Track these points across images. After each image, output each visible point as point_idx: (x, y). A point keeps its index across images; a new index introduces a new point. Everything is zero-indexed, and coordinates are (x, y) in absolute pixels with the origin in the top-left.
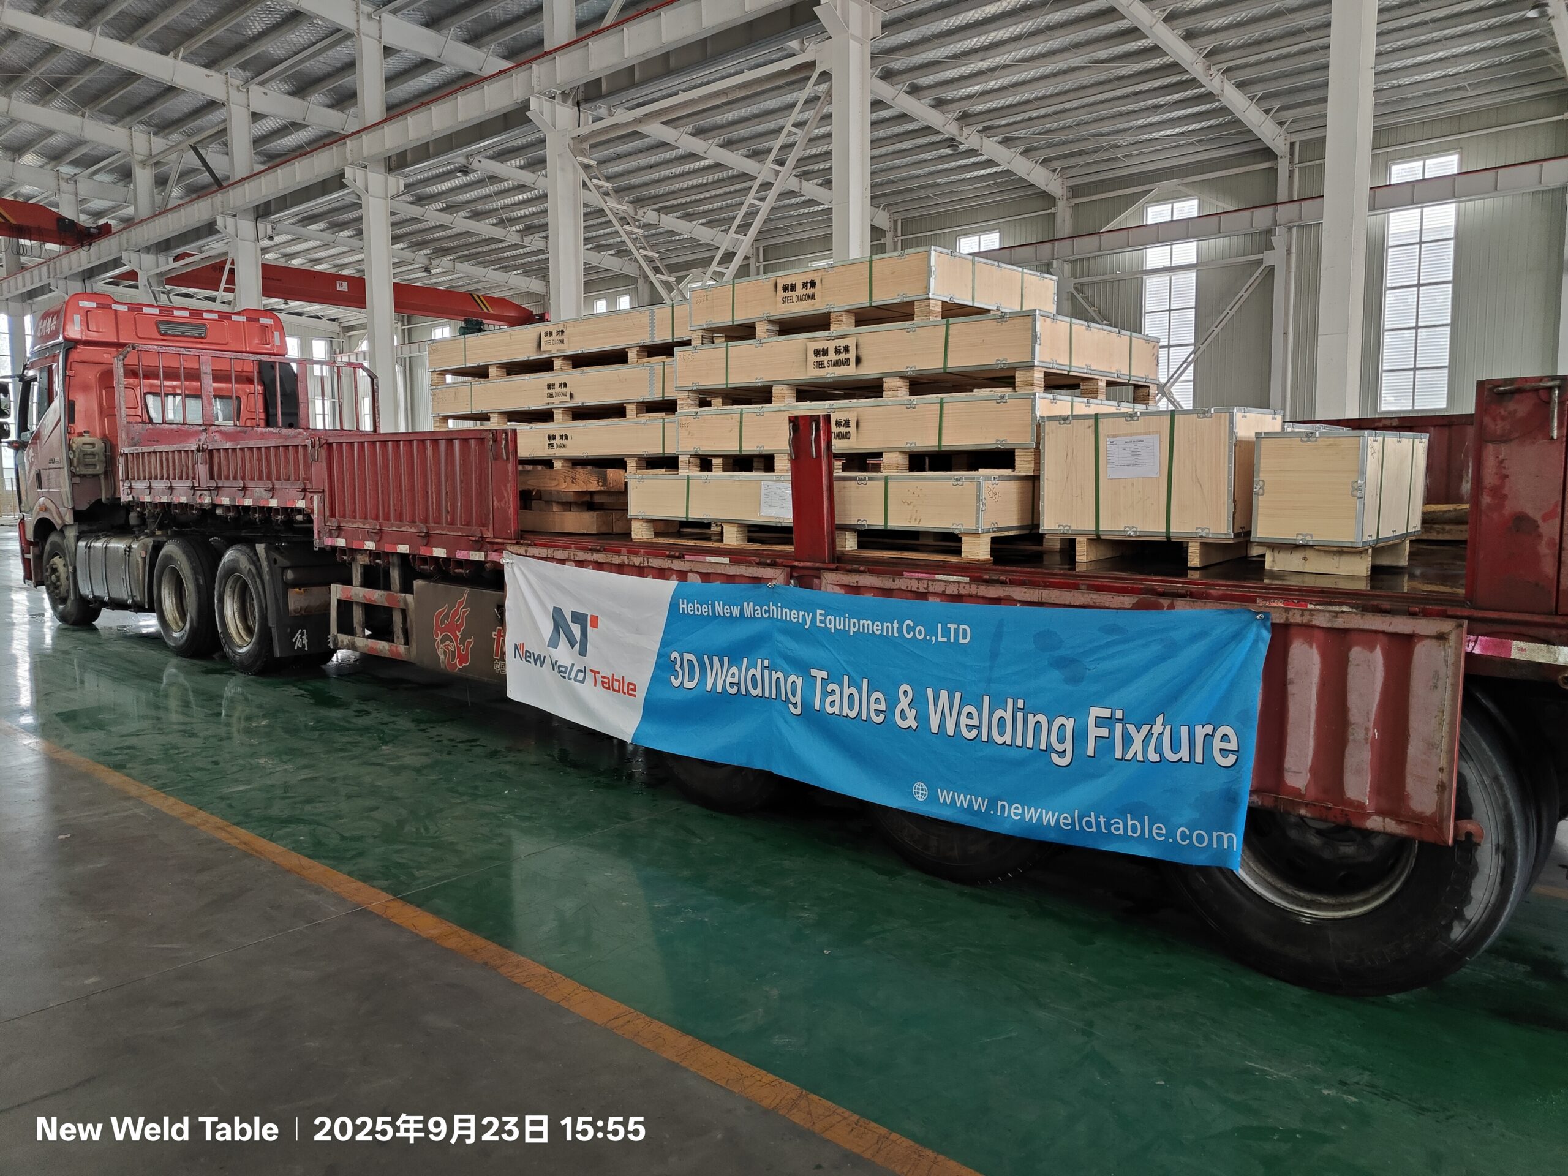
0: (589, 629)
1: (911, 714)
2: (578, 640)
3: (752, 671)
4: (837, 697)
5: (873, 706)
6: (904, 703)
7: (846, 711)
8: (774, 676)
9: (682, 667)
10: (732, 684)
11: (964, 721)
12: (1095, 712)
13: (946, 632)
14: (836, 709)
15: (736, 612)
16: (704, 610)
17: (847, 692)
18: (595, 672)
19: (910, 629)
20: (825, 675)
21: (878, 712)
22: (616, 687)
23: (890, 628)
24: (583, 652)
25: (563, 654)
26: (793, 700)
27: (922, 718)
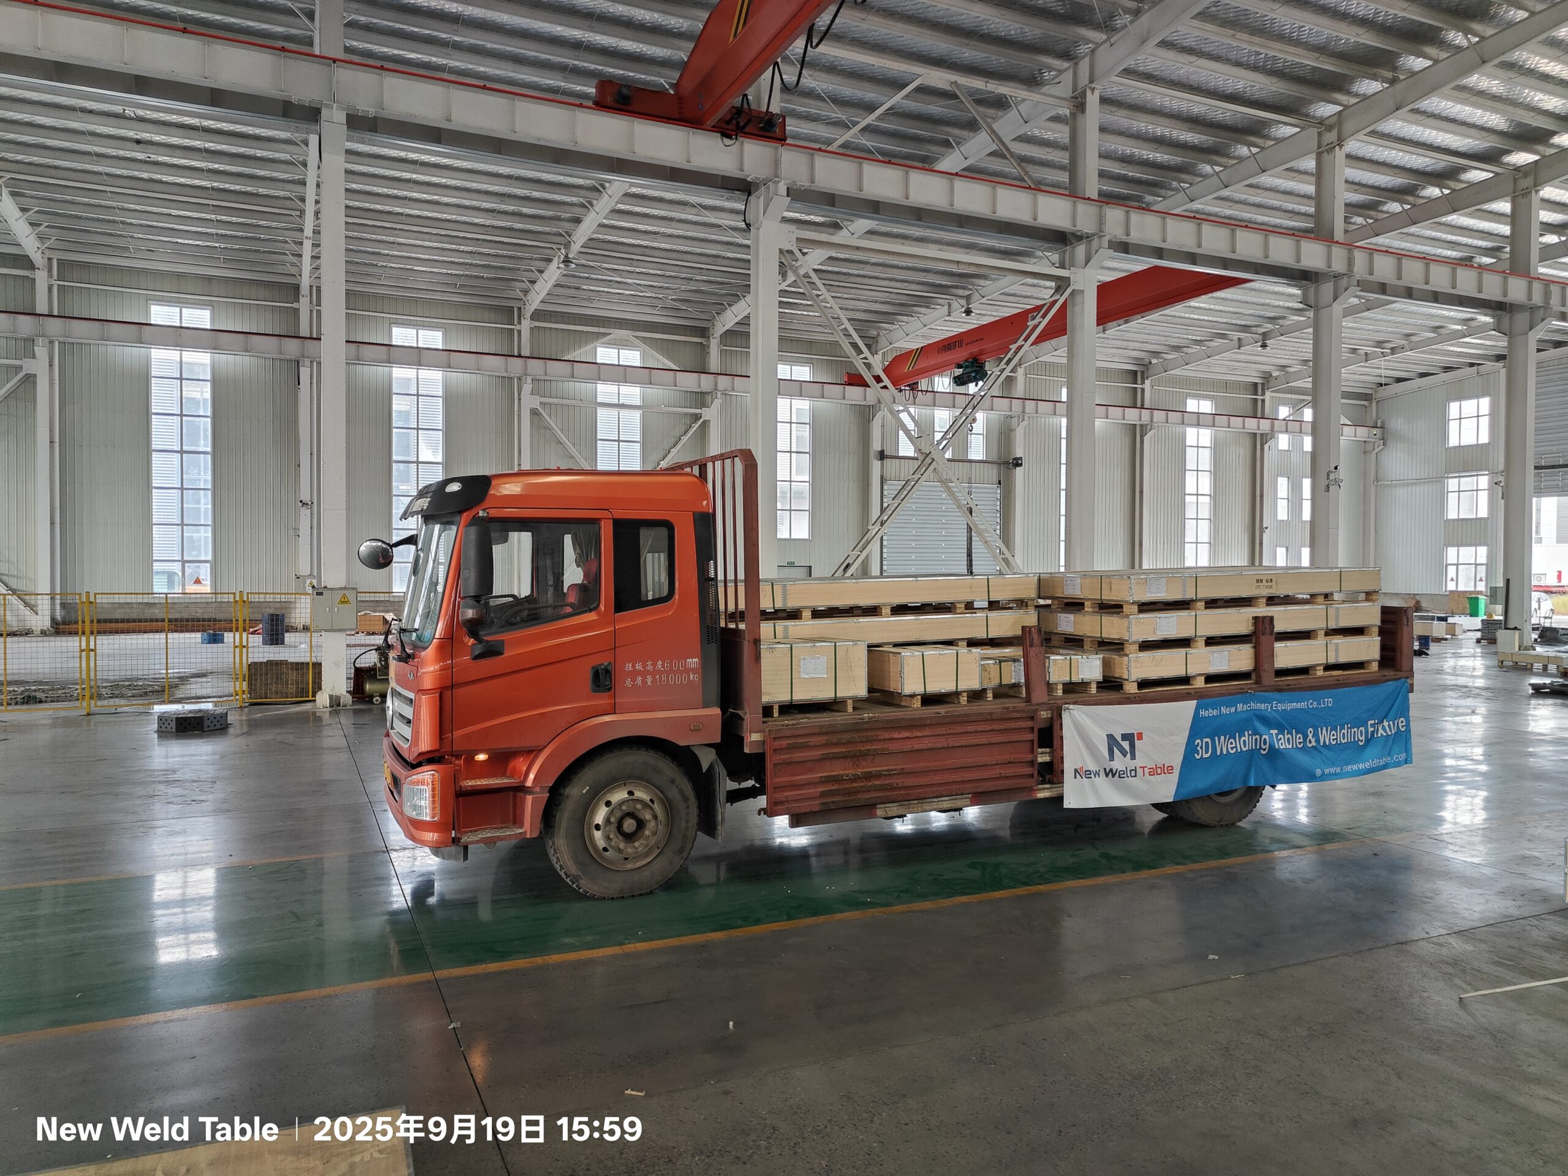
0: (1136, 741)
1: (1313, 740)
2: (1128, 750)
3: (1243, 738)
4: (1282, 741)
5: (1298, 741)
6: (1310, 735)
7: (1288, 746)
8: (1254, 738)
9: (1201, 748)
10: (1232, 748)
11: (1332, 738)
12: (1370, 722)
13: (1324, 702)
14: (1284, 747)
15: (1233, 710)
16: (1215, 712)
17: (1286, 737)
18: (1143, 768)
19: (1311, 704)
20: (1276, 731)
21: (1300, 743)
22: (1159, 771)
23: (1302, 705)
24: (1133, 757)
25: (1120, 763)
26: (1263, 747)
27: (1317, 741)
